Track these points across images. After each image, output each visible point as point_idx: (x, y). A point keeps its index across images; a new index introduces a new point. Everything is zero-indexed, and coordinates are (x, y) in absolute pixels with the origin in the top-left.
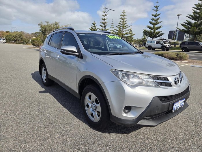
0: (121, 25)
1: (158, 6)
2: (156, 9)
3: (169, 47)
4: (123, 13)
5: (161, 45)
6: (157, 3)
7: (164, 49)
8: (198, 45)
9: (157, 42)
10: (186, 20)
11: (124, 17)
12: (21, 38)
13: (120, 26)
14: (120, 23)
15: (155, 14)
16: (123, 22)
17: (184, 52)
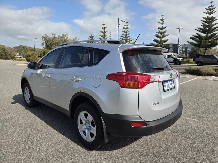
0: (124, 38)
1: (163, 19)
2: (161, 22)
3: (182, 61)
4: (125, 26)
5: (173, 59)
6: (163, 16)
7: (177, 63)
8: (214, 59)
9: (168, 56)
10: (197, 33)
11: (127, 30)
12: (5, 53)
13: (122, 39)
14: (122, 36)
15: (161, 27)
16: (126, 35)
17: (199, 65)
